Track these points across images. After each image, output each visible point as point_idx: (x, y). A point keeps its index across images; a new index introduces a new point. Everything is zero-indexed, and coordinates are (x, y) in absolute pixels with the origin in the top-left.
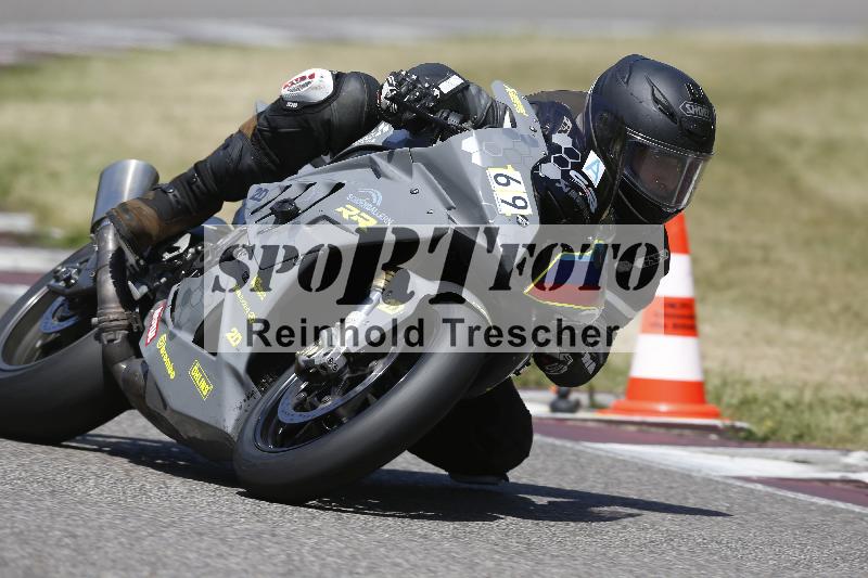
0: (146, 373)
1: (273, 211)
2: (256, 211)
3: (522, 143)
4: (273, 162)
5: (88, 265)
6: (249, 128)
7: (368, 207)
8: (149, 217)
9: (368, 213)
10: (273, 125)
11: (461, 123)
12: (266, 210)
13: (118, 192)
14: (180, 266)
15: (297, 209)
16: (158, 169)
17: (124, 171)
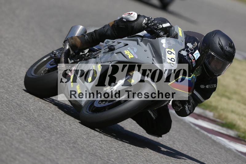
1: (108, 48)
2: (105, 47)
3: (178, 44)
6: (111, 24)
7: (132, 52)
8: (78, 42)
9: (132, 54)
10: (118, 24)
15: (114, 48)
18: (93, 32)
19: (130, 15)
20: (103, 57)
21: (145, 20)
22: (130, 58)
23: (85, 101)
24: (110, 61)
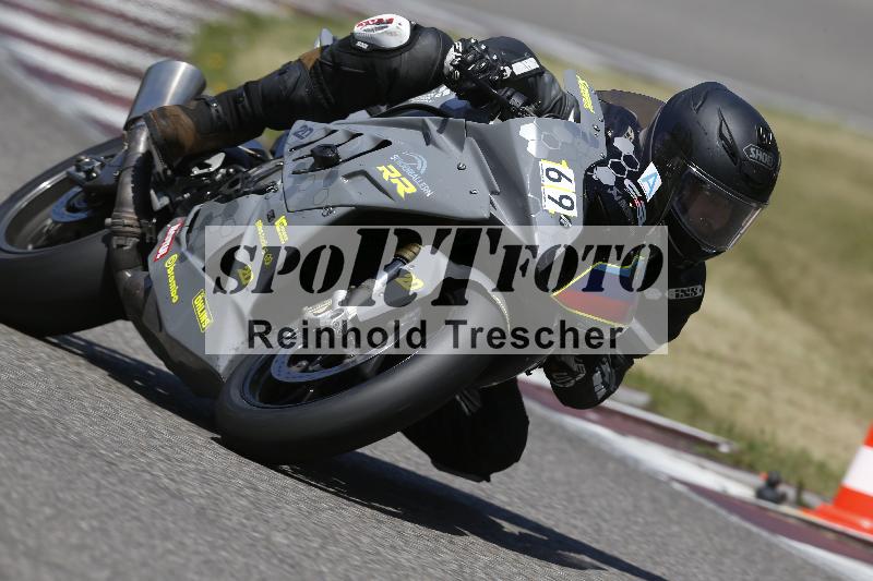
0: (148, 290)
1: (313, 154)
2: (295, 148)
3: (582, 141)
4: (327, 99)
5: (114, 161)
6: (310, 60)
7: (410, 172)
8: (186, 127)
9: (410, 179)
10: (337, 61)
11: (524, 105)
12: (307, 151)
13: (161, 95)
14: (207, 185)
15: (338, 157)
16: (207, 79)
17: (172, 72)
18: (240, 88)
19: (383, 28)
20: (294, 189)
21: (452, 49)
22: (403, 196)
23: (230, 358)
24: (324, 205)
